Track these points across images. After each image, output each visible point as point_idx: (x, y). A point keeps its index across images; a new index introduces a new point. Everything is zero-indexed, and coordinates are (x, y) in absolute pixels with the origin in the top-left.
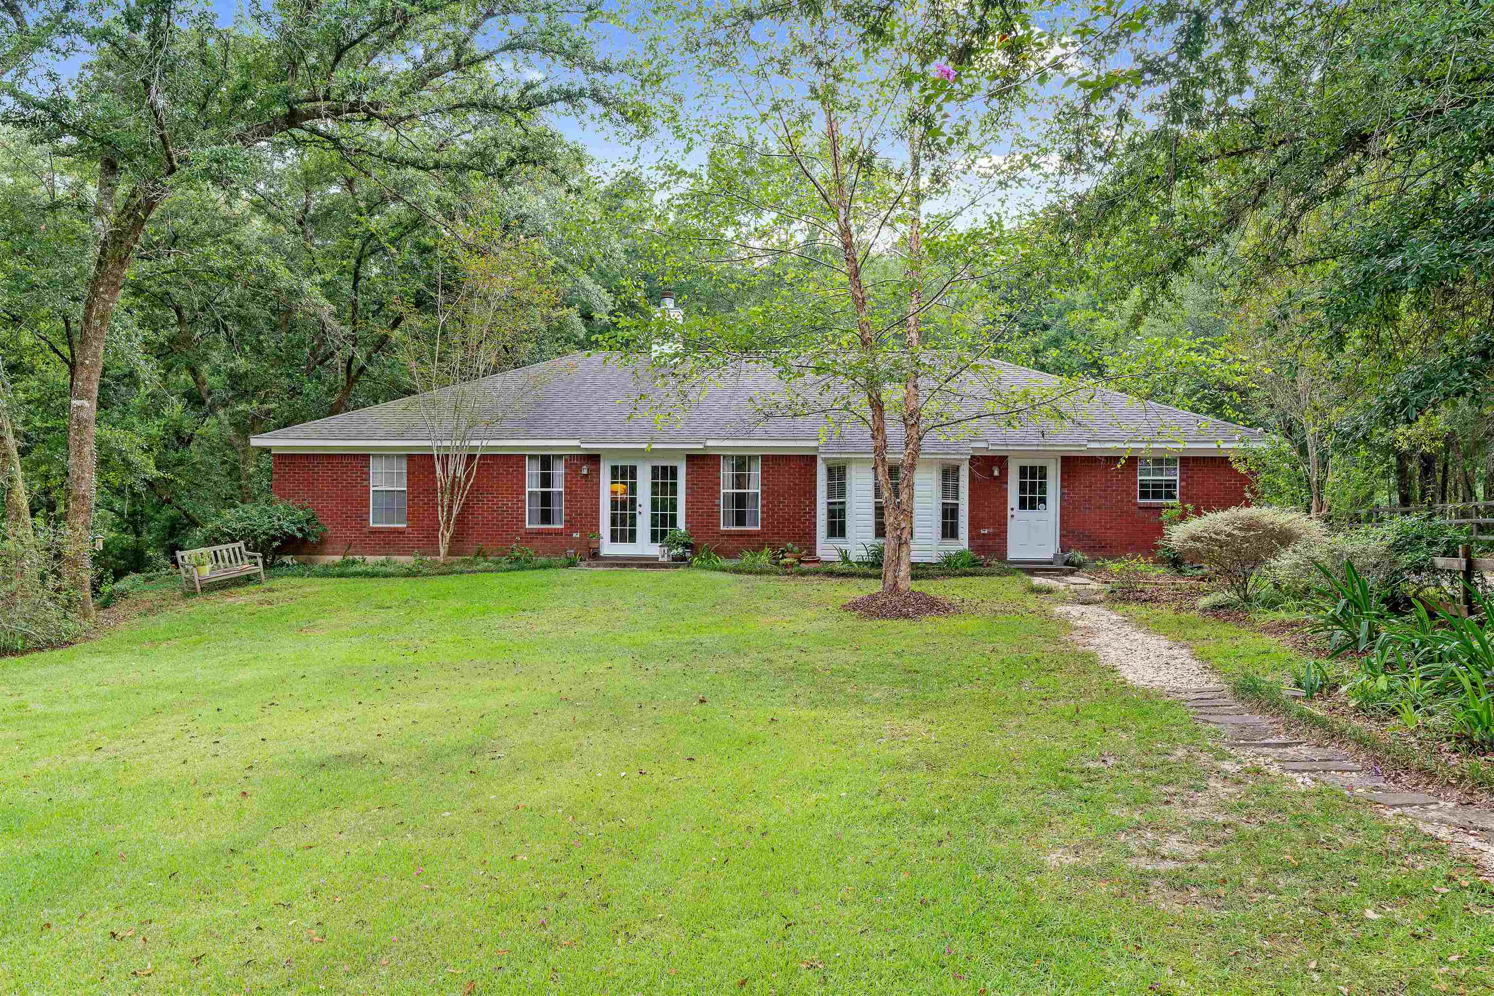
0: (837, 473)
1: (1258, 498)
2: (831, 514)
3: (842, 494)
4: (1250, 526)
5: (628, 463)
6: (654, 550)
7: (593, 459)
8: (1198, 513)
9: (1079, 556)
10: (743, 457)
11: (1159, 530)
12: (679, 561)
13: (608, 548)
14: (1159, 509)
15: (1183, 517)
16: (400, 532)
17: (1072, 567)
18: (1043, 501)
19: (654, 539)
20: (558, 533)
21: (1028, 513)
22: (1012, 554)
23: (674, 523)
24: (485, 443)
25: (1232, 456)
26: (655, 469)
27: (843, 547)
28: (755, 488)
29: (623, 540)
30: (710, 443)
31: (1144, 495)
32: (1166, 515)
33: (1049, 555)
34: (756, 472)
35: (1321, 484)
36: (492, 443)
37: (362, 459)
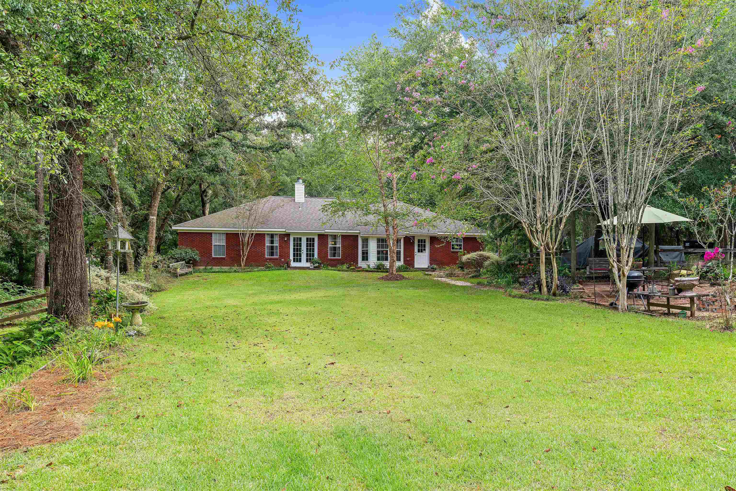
0: (366, 241)
1: (483, 250)
2: (363, 253)
3: (367, 247)
4: (481, 256)
5: (299, 237)
6: (308, 265)
7: (288, 235)
8: (469, 253)
9: (435, 266)
10: (335, 235)
11: (457, 258)
12: (316, 268)
13: (293, 264)
14: (457, 252)
15: (464, 255)
16: (223, 259)
17: (433, 270)
18: (425, 250)
19: (307, 261)
20: (276, 259)
21: (420, 253)
22: (416, 266)
23: (313, 256)
24: (256, 230)
25: (477, 237)
26: (307, 239)
27: (368, 264)
28: (339, 245)
29: (297, 261)
30: (326, 231)
31: (453, 248)
32: (459, 254)
33: (427, 267)
34: (339, 240)
35: (500, 245)
36: (259, 230)
37: (210, 234)
